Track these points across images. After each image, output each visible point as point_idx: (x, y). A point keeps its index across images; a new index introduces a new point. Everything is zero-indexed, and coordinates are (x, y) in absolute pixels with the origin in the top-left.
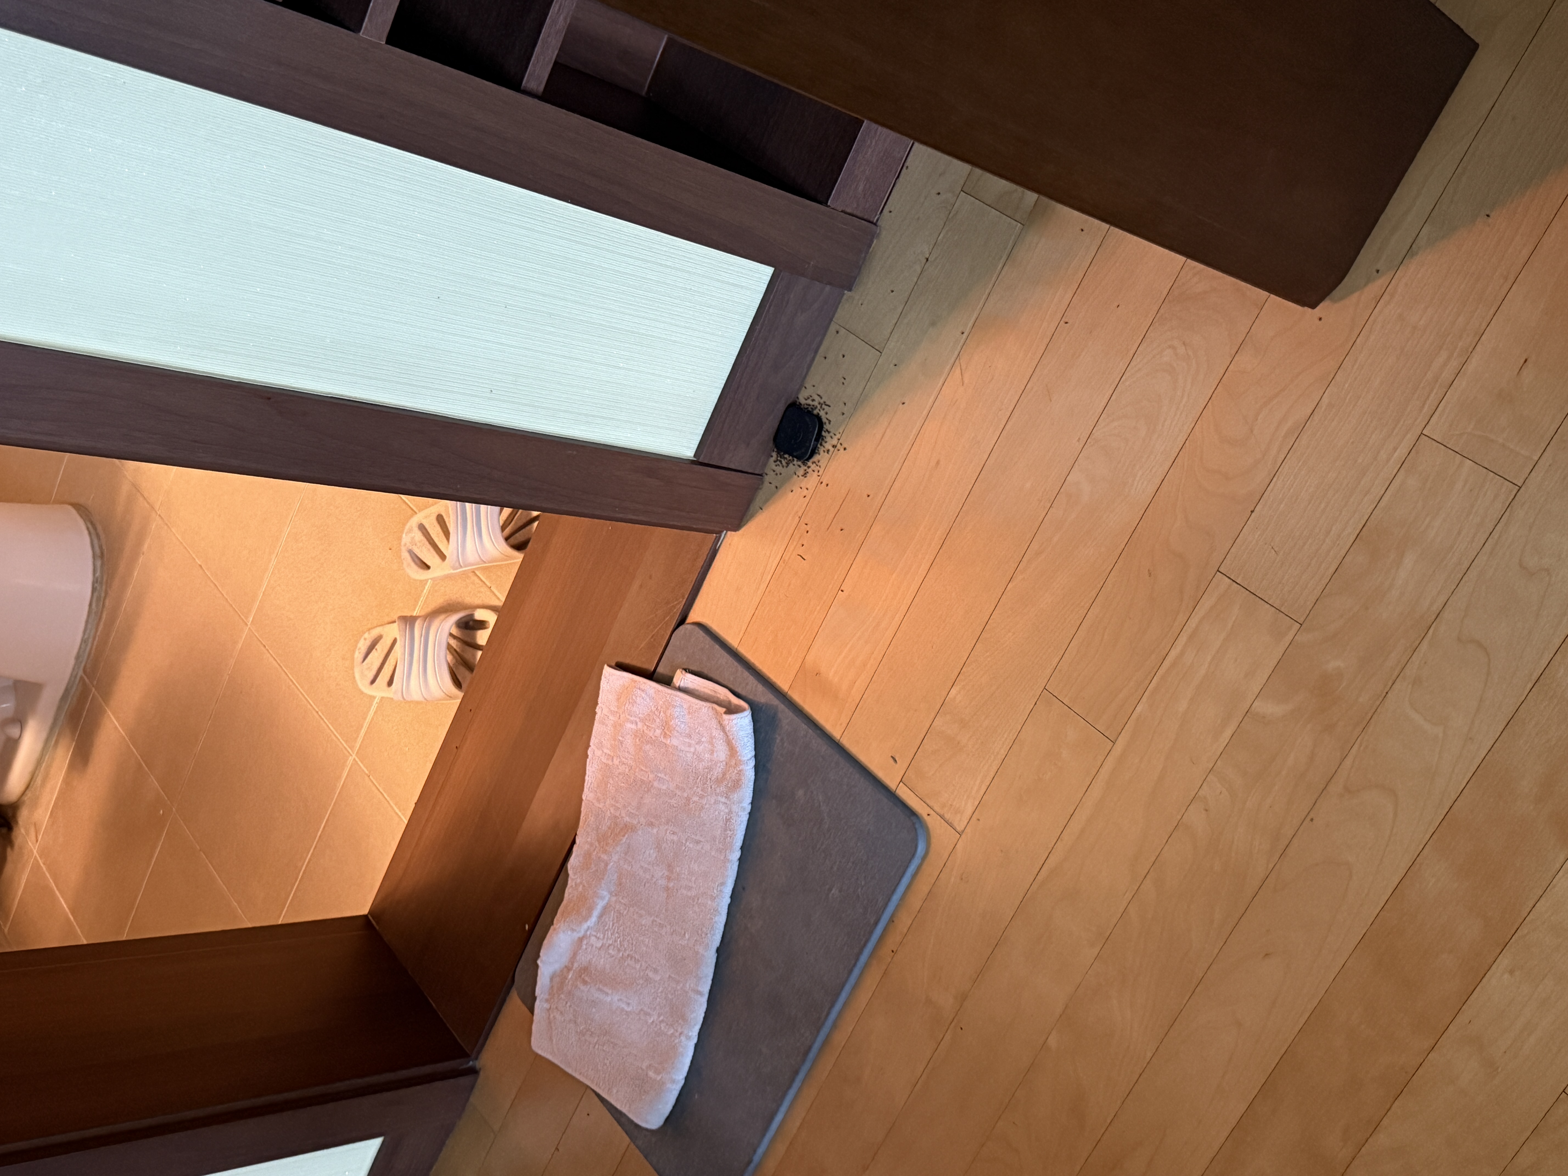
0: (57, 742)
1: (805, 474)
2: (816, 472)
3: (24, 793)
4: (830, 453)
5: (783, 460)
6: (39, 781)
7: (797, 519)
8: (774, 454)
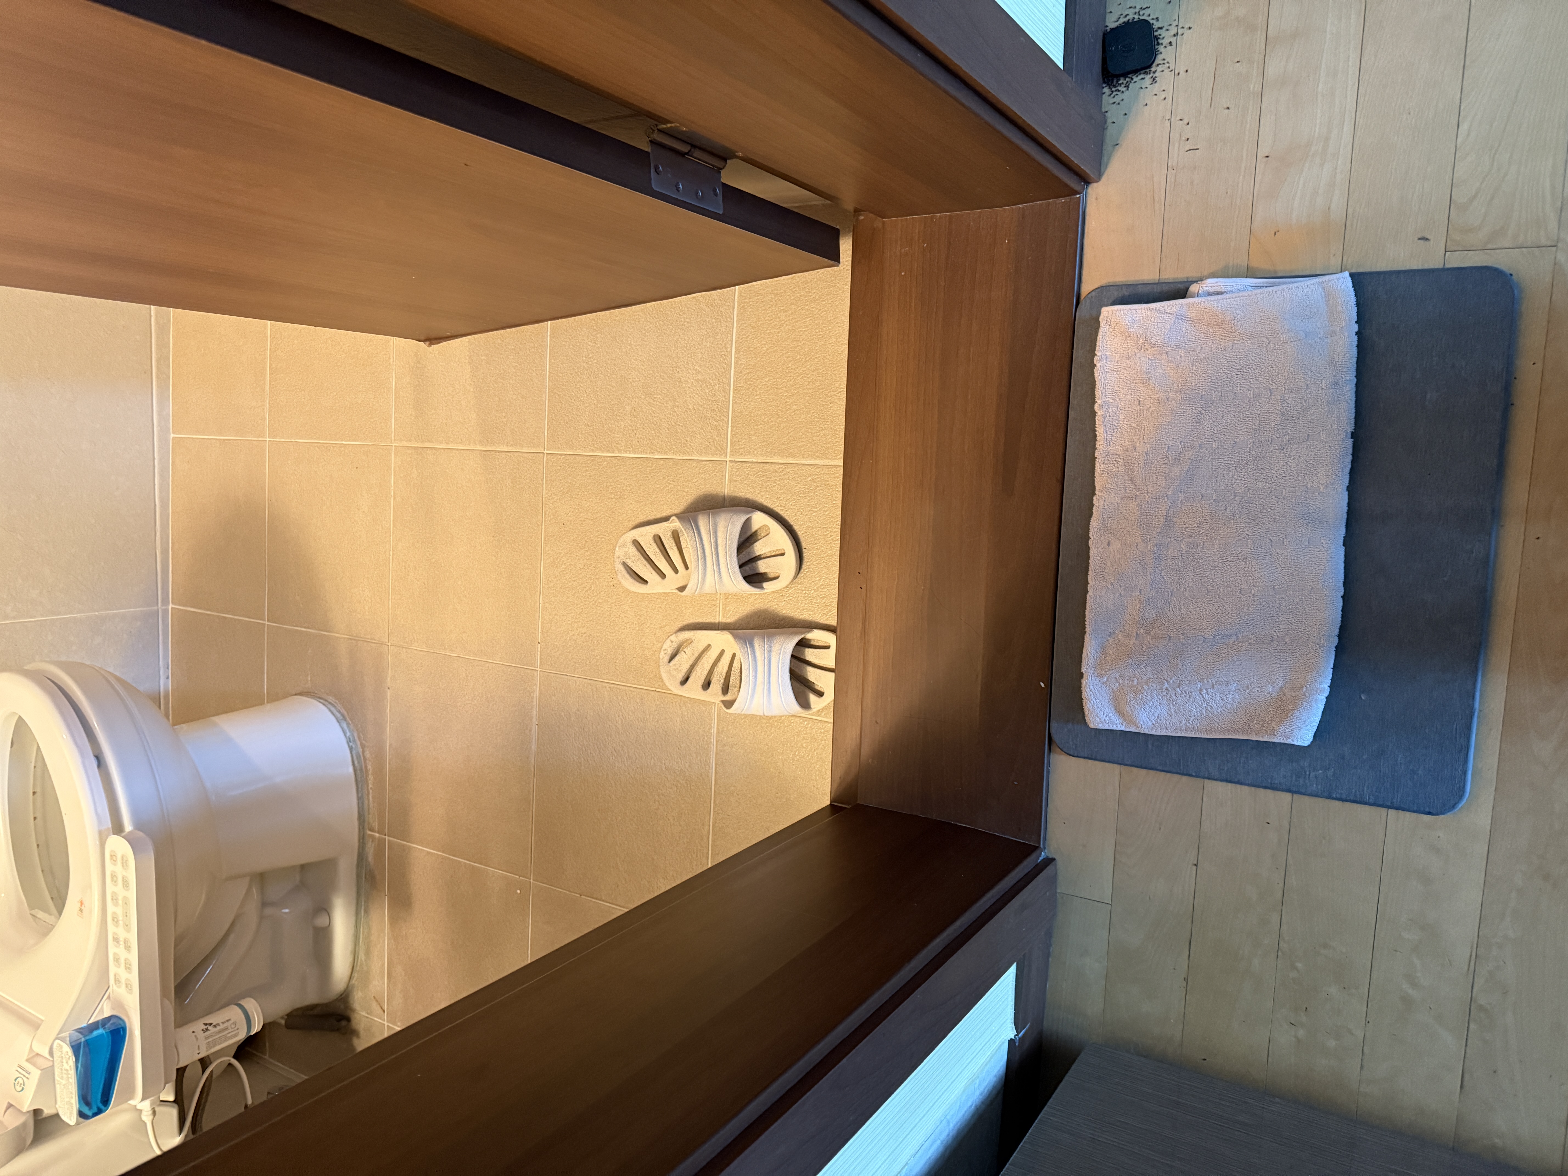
0: (366, 911)
1: (1154, 79)
2: (1167, 71)
3: (351, 977)
4: (1174, 43)
5: (1120, 88)
6: (362, 956)
7: (1167, 123)
8: (1106, 90)
